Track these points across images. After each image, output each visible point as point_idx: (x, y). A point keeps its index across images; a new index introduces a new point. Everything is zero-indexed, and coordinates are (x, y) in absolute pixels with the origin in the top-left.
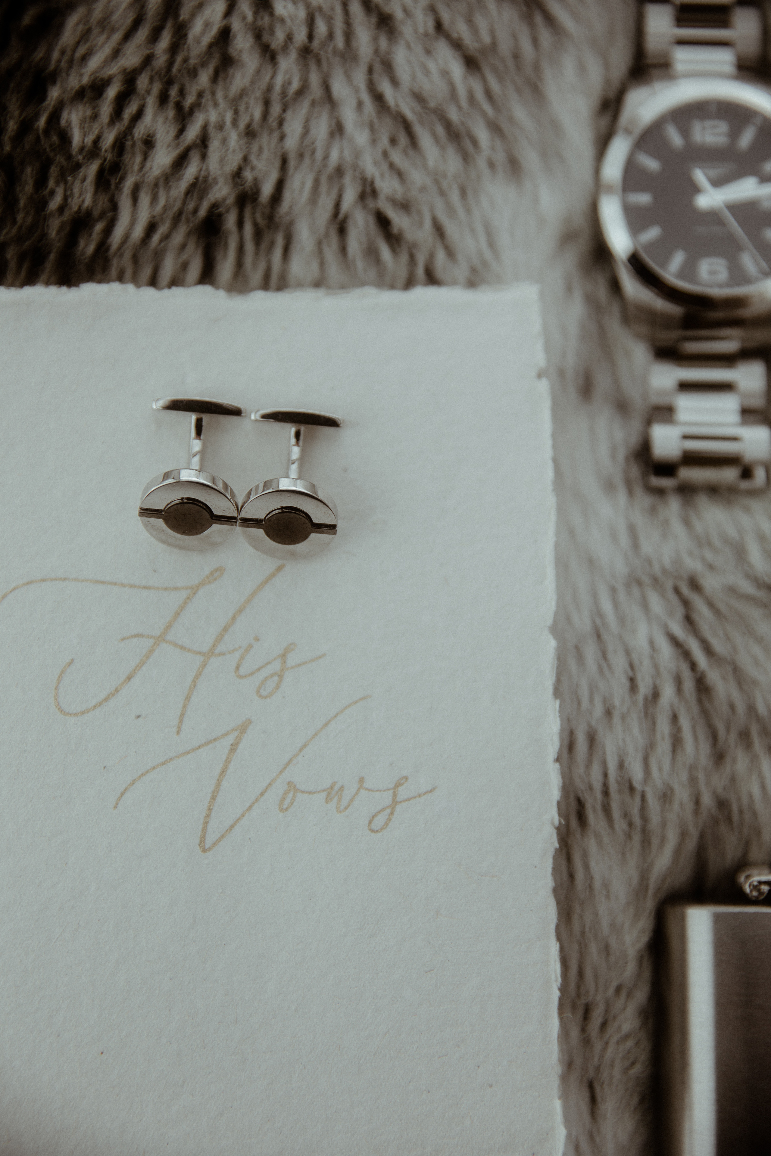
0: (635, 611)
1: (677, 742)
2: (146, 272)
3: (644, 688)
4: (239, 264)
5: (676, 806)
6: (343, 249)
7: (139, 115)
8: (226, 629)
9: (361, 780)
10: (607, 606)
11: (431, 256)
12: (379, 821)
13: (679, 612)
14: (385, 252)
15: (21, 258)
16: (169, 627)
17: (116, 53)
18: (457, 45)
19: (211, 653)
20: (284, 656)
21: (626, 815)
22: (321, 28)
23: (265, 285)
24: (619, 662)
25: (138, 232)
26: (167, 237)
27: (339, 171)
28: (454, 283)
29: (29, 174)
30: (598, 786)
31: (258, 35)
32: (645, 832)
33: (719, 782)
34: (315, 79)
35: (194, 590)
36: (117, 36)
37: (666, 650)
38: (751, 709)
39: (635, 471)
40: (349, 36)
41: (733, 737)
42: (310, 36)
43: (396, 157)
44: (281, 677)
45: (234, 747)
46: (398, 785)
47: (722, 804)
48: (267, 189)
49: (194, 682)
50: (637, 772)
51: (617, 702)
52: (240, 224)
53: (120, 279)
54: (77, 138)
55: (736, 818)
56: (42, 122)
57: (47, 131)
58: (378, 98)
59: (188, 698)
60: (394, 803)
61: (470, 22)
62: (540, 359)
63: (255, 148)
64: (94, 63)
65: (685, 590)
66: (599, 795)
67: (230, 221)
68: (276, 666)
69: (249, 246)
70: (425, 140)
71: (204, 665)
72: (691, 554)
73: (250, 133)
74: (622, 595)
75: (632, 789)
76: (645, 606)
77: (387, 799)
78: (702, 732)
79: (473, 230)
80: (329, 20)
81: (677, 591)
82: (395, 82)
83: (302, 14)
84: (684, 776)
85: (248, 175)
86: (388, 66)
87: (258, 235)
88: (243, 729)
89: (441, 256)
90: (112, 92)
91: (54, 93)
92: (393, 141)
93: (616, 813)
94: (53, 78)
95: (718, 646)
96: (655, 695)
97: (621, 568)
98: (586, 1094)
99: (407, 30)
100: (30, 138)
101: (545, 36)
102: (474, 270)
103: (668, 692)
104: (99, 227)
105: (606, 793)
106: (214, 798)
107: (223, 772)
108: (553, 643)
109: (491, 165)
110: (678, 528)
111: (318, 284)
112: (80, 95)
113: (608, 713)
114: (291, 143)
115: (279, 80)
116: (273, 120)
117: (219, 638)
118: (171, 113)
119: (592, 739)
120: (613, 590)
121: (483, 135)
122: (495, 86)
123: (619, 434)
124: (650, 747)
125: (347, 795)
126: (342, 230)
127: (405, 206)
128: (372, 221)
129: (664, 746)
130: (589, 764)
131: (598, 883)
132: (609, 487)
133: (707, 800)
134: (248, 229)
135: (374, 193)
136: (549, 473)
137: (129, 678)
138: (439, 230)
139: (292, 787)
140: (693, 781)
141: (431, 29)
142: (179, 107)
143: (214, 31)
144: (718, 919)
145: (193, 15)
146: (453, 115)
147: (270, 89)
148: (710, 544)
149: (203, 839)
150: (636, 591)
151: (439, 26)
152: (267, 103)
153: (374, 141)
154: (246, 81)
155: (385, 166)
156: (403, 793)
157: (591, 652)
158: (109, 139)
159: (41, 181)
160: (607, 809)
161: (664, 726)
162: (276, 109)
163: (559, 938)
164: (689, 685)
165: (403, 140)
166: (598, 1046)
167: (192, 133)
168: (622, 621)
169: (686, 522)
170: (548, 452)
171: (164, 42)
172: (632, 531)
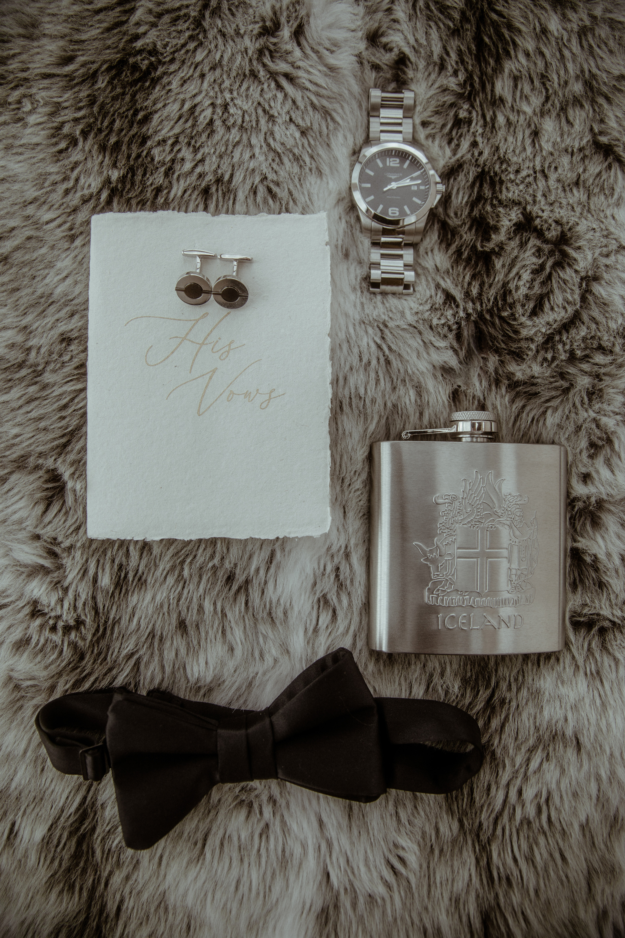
0: (362, 333)
1: (378, 381)
2: (184, 208)
3: (365, 360)
4: (217, 206)
5: (377, 405)
6: (255, 200)
7: (179, 150)
8: (208, 335)
9: (258, 390)
10: (352, 331)
11: (288, 204)
12: (264, 405)
13: (379, 334)
14: (271, 202)
15: (138, 204)
16: (187, 334)
17: (172, 128)
18: (298, 126)
19: (203, 343)
20: (230, 345)
21: (358, 408)
22: (247, 118)
23: (227, 212)
24: (356, 351)
25: (180, 193)
26: (190, 195)
27: (253, 170)
28: (296, 212)
29: (140, 172)
30: (347, 396)
31: (224, 122)
32: (365, 414)
33: (394, 398)
34: (245, 137)
35: (197, 321)
36: (172, 123)
37: (373, 347)
38: (406, 371)
39: (364, 285)
40: (258, 121)
41: (399, 381)
42: (243, 122)
43: (275, 166)
44: (228, 352)
45: (211, 378)
46: (271, 392)
47: (395, 406)
48: (227, 177)
49: (197, 354)
50: (362, 391)
51: (354, 364)
52: (217, 190)
53: (173, 209)
54: (157, 159)
55: (400, 412)
56: (145, 153)
57: (146, 157)
58: (269, 145)
59: (194, 360)
60: (270, 399)
61: (303, 119)
62: (327, 239)
63: (222, 162)
64: (163, 132)
65: (381, 326)
66: (348, 399)
67: (213, 189)
68: (227, 348)
69: (221, 199)
70: (286, 160)
71: (200, 348)
72: (384, 314)
73: (221, 157)
74: (357, 327)
75: (360, 398)
76: (366, 332)
77: (267, 397)
78: (387, 379)
79: (303, 193)
80: (250, 116)
81: (378, 327)
82: (274, 139)
83: (240, 112)
84: (380, 394)
85: (220, 171)
86: (272, 134)
87: (224, 194)
88: (214, 371)
89: (291, 203)
90: (170, 142)
91: (149, 143)
92: (273, 160)
93: (354, 406)
94: (149, 138)
95: (393, 347)
96: (369, 363)
97: (357, 317)
98: (342, 510)
99: (279, 121)
100: (141, 159)
101: (331, 125)
102: (303, 208)
103: (374, 362)
104: (165, 192)
105: (350, 398)
106: (203, 396)
107: (206, 387)
108: (329, 340)
109: (311, 170)
110: (380, 305)
111: (247, 213)
112: (159, 144)
113: (351, 369)
114: (235, 160)
115: (231, 137)
116: (229, 152)
117: (206, 339)
118: (191, 149)
119: (345, 379)
120: (354, 325)
121: (307, 159)
122: (312, 142)
123: (358, 272)
124: (367, 383)
125: (252, 396)
126: (255, 193)
127: (278, 184)
128: (266, 190)
129: (372, 382)
130: (344, 388)
131: (347, 433)
132: (354, 289)
133: (389, 404)
134: (220, 192)
135: (266, 178)
136: (329, 279)
137: (173, 353)
138: (290, 193)
139: (232, 393)
140: (384, 396)
141: (288, 120)
142: (194, 147)
143: (208, 120)
144: (392, 446)
145: (200, 115)
146: (296, 151)
147: (228, 140)
148: (391, 311)
149: (199, 411)
150: (363, 326)
151: (291, 120)
152: (227, 146)
153: (266, 160)
154: (219, 138)
155: (270, 169)
156: (273, 395)
157: (345, 347)
158: (168, 158)
159: (144, 175)
160: (351, 405)
161: (373, 375)
162: (230, 148)
163: (331, 449)
164: (382, 359)
165: (277, 159)
166: (347, 493)
167: (199, 156)
168: (357, 337)
169: (383, 303)
170: (329, 272)
171: (189, 124)
172: (362, 304)
